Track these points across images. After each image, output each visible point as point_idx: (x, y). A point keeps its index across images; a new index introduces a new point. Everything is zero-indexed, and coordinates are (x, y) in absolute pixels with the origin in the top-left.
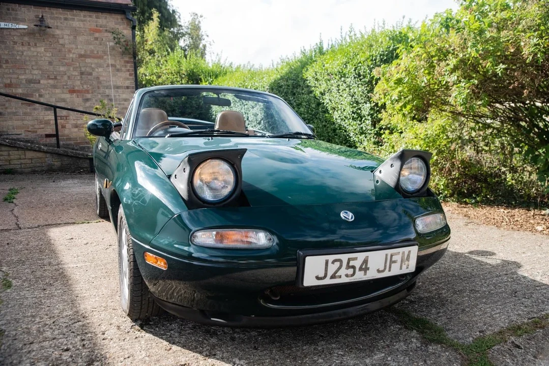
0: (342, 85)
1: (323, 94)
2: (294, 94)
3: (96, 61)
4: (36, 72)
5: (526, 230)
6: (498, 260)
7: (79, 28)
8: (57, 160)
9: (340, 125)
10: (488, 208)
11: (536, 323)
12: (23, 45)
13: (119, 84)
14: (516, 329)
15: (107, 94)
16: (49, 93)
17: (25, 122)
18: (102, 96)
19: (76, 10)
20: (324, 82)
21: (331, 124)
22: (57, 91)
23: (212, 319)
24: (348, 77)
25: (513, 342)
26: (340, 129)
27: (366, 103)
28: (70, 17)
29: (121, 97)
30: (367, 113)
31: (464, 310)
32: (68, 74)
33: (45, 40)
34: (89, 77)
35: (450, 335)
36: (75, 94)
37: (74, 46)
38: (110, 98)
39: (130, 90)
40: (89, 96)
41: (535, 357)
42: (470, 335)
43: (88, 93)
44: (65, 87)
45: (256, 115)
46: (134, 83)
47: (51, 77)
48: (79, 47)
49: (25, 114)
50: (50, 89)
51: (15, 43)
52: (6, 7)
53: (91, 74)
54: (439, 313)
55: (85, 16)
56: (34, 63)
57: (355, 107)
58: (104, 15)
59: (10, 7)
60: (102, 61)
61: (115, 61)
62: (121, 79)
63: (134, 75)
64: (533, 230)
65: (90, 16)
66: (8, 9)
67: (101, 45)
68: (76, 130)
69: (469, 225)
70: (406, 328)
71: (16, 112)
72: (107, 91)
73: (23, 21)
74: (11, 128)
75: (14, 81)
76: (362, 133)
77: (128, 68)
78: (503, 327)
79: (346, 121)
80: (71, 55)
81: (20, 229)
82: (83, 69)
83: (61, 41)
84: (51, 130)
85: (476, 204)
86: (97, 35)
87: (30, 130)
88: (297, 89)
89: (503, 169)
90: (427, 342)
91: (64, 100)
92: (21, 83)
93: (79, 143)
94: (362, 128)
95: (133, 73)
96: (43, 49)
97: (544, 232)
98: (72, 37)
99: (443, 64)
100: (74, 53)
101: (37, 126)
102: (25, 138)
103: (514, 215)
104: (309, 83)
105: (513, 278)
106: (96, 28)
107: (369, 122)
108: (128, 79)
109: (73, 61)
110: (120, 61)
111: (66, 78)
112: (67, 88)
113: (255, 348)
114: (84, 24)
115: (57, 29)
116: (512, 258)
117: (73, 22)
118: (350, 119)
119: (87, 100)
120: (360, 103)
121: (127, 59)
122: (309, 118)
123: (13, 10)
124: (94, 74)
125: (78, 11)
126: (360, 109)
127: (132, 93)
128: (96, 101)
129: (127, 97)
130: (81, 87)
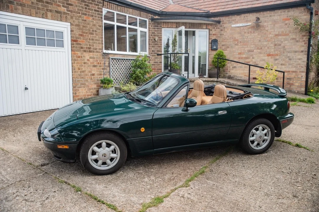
3: (284, 37)
4: (252, 46)
7: (277, 19)
12: (248, 33)
13: (297, 49)
15: (288, 56)
18: (285, 57)
19: (276, 10)
22: (262, 55)
28: (273, 14)
29: (297, 58)
32: (268, 46)
33: (259, 29)
34: (279, 47)
36: (270, 56)
37: (273, 30)
39: (303, 53)
40: (277, 57)
43: (278, 56)
44: (265, 53)
46: (307, 49)
47: (259, 48)
48: (275, 30)
50: (258, 55)
51: (245, 33)
52: (244, 16)
53: (280, 45)
55: (281, 12)
56: (252, 42)
58: (293, 9)
59: (245, 16)
60: (288, 37)
61: (296, 36)
62: (299, 47)
63: (308, 43)
65: (284, 12)
66: (244, 17)
67: (288, 27)
71: (241, 66)
72: (289, 54)
73: (250, 21)
74: (238, 74)
75: (242, 51)
77: (304, 39)
80: (271, 36)
82: (276, 43)
83: (266, 29)
84: (256, 75)
86: (287, 22)
87: (246, 75)
91: (264, 60)
92: (245, 52)
95: (307, 42)
96: (257, 34)
98: (272, 26)
100: (273, 34)
102: (244, 79)
106: (287, 18)
108: (303, 46)
109: (271, 39)
110: (299, 35)
111: (266, 48)
112: (266, 54)
114: (280, 17)
115: (265, 22)
117: (274, 17)
119: (276, 60)
121: (304, 34)
123: (246, 17)
124: (282, 45)
125: (277, 10)
127: (305, 55)
128: (281, 60)
129: (301, 57)
130: (274, 53)
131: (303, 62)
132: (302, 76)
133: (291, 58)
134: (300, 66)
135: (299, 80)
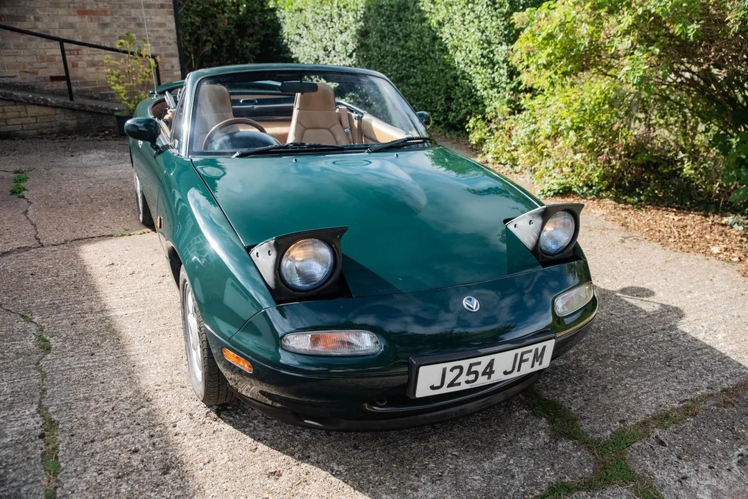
0: (469, 14)
1: (441, 24)
2: (400, 20)
5: (698, 251)
6: (656, 305)
8: (71, 118)
9: (464, 72)
10: (654, 211)
11: (687, 408)
13: (150, 1)
14: (663, 418)
15: (133, 16)
16: (48, 15)
17: (20, 59)
18: (126, 19)
20: (443, 8)
21: (451, 69)
22: (61, 12)
23: (305, 421)
24: (477, 4)
25: (657, 437)
26: (464, 78)
27: (501, 45)
29: (153, 21)
30: (502, 59)
31: (605, 387)
35: (585, 427)
36: (87, 16)
38: (138, 22)
39: (166, 10)
40: (107, 19)
41: (679, 458)
42: (608, 428)
43: (106, 15)
44: (72, 5)
45: (346, 44)
49: (18, 46)
50: (50, 9)
54: (575, 391)
57: (485, 49)
64: (706, 253)
68: (93, 69)
69: (626, 241)
70: (534, 414)
71: (4, 44)
72: (133, 12)
76: (493, 87)
78: (648, 415)
79: (472, 66)
81: (43, 246)
84: (57, 70)
85: (639, 206)
87: (27, 70)
88: (405, 12)
89: (681, 155)
90: (557, 435)
91: (71, 26)
93: (100, 88)
94: (494, 78)
97: (721, 256)
99: (612, 20)
101: (37, 65)
102: (22, 81)
103: (686, 226)
104: (423, 6)
105: (670, 336)
107: (504, 71)
112: (74, 7)
113: (356, 447)
116: (673, 302)
118: (477, 64)
119: (105, 25)
120: (494, 44)
122: (420, 57)
126: (492, 52)
127: (170, 14)
128: (118, 26)
129: (163, 20)
130: (96, 7)
131: (170, 31)
132: (173, 67)
133: (141, 21)
134: (164, 43)
135: (168, 76)
